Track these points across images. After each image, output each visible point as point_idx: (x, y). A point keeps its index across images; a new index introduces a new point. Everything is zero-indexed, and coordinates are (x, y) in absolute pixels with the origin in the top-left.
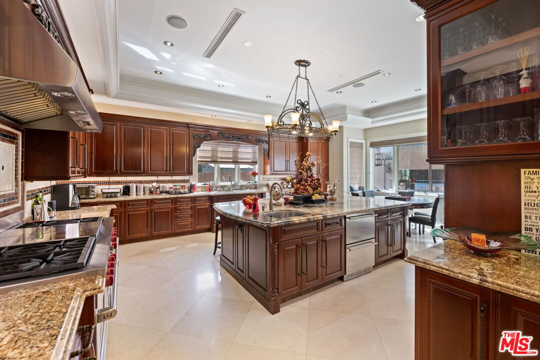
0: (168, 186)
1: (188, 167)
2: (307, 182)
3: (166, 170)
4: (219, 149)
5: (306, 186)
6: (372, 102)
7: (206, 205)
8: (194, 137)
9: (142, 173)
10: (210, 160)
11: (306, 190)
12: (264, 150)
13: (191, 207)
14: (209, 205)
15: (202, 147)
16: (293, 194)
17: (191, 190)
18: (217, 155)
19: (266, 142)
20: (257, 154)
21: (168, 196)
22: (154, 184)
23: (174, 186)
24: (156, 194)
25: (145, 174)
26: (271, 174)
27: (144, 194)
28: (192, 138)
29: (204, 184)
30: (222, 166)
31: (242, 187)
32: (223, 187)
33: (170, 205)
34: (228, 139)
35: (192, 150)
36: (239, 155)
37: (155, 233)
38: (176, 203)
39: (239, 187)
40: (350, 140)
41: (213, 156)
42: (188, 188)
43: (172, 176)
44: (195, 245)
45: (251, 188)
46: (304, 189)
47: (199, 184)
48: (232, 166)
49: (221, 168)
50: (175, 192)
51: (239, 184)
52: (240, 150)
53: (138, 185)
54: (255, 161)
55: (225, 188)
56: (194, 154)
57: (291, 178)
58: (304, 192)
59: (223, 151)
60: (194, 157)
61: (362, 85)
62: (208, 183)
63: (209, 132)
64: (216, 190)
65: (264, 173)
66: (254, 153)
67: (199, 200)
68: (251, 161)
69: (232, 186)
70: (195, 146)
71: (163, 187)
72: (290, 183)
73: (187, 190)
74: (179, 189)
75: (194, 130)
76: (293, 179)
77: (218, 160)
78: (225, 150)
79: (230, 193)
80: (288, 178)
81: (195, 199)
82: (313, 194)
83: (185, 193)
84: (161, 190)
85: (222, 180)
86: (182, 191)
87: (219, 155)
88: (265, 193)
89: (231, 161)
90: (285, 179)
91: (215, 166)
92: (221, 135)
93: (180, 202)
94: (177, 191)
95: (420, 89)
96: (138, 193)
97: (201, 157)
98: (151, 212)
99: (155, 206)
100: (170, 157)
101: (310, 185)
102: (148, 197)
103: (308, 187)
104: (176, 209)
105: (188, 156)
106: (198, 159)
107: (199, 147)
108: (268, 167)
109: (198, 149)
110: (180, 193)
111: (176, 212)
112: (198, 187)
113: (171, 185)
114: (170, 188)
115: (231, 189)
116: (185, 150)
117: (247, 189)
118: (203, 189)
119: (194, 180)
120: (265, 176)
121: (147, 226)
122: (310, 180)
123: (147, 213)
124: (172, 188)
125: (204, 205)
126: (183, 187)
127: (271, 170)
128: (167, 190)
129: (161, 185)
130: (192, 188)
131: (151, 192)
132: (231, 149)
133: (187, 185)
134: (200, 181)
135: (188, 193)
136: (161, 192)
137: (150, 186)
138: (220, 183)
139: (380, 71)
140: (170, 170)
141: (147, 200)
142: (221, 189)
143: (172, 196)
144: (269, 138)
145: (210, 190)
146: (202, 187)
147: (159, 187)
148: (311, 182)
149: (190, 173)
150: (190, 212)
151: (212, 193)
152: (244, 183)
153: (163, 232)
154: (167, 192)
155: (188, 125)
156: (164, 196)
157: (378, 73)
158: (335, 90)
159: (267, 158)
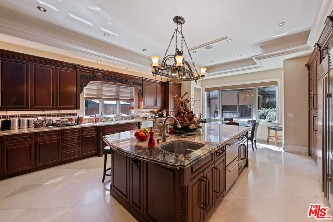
0: (55, 119)
1: (75, 103)
2: (185, 115)
3: (53, 105)
4: (104, 88)
5: (185, 118)
6: (211, 62)
7: (93, 134)
8: (81, 77)
9: (25, 108)
10: (96, 97)
11: (185, 121)
12: (139, 91)
13: (79, 137)
14: (96, 134)
15: (88, 86)
16: (173, 124)
17: (78, 122)
18: (102, 93)
19: (141, 85)
20: (134, 93)
21: (55, 129)
22: (40, 118)
23: (61, 119)
24: (42, 126)
25: (28, 108)
26: (144, 108)
27: (28, 128)
28: (79, 78)
29: (91, 117)
30: (106, 102)
31: (122, 118)
32: (107, 118)
33: (57, 137)
34: (111, 80)
35: (79, 89)
36: (120, 94)
37: (40, 165)
38: (63, 135)
39: (120, 118)
40: (195, 86)
41: (98, 94)
42: (76, 120)
43: (59, 110)
44: (83, 172)
45: (129, 119)
46: (183, 120)
47: (86, 117)
48: (114, 102)
49: (105, 104)
50: (62, 124)
51: (120, 116)
52: (120, 90)
53: (21, 119)
54: (132, 98)
55: (109, 120)
56: (81, 91)
57: (157, 111)
58: (183, 123)
59: (107, 90)
60: (81, 94)
61: (211, 47)
62: (94, 116)
63: (95, 74)
64: (101, 121)
65: (139, 108)
66: (131, 92)
67: (87, 131)
68: (129, 99)
69: (115, 117)
70: (82, 85)
71: (50, 120)
72: (158, 115)
73: (74, 122)
74: (66, 121)
75: (81, 71)
76: (158, 111)
77: (103, 97)
78: (108, 89)
79: (113, 123)
80: (155, 111)
81: (82, 130)
82: (190, 124)
83: (73, 125)
84: (47, 123)
85: (106, 113)
86: (69, 123)
87: (104, 93)
88: (141, 122)
89: (114, 98)
90: (152, 112)
91: (100, 102)
92: (105, 77)
93: (68, 133)
94: (64, 123)
95: (241, 55)
96: (20, 127)
97: (87, 94)
98: (35, 145)
99: (40, 139)
100: (57, 93)
101: (187, 117)
102: (33, 130)
103: (186, 119)
104: (63, 140)
105: (75, 93)
106: (85, 96)
107: (86, 85)
108: (142, 104)
109: (85, 87)
110: (67, 125)
111: (63, 142)
112: (85, 119)
113: (59, 118)
114: (57, 121)
115: (114, 120)
116: (72, 89)
117: (126, 119)
118: (89, 121)
119: (81, 113)
120: (139, 110)
121: (31, 159)
122: (187, 112)
123: (30, 146)
124: (59, 121)
125: (91, 135)
126: (71, 120)
127: (144, 105)
128: (54, 122)
129: (48, 118)
130: (79, 120)
131: (36, 126)
132: (114, 89)
133: (74, 118)
134: (86, 114)
135: (75, 125)
136: (48, 125)
137: (36, 119)
138: (105, 115)
139: (227, 37)
140: (57, 105)
141: (31, 134)
142: (106, 120)
143: (58, 128)
144: (143, 82)
145: (96, 122)
146: (88, 119)
147: (45, 121)
148: (188, 114)
149: (77, 107)
150: (77, 141)
151: (98, 124)
152: (124, 115)
153: (50, 162)
154: (54, 125)
155: (75, 66)
156: (51, 128)
157: (225, 38)
158: (192, 50)
159: (141, 97)
